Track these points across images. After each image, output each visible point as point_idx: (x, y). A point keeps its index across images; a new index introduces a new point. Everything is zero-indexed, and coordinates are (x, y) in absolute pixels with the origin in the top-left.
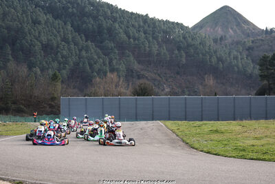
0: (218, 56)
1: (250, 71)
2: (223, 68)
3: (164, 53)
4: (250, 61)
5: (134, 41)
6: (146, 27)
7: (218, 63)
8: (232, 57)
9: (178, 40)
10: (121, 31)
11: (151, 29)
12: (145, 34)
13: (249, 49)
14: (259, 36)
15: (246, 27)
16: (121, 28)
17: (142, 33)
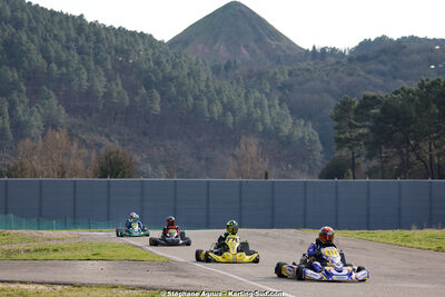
0: (225, 99)
2: (234, 124)
3: (119, 93)
4: (286, 111)
6: (81, 41)
7: (224, 115)
9: (145, 67)
10: (33, 46)
11: (91, 44)
15: (274, 44)
16: (33, 42)
17: (74, 52)
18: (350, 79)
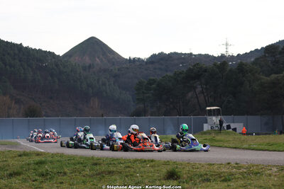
0: (88, 82)
1: (117, 96)
2: (92, 93)
3: (39, 79)
4: (117, 87)
6: (21, 55)
7: (88, 89)
8: (100, 82)
11: (25, 57)
12: (20, 61)
13: (116, 76)
14: (123, 64)
15: (111, 56)
17: (17, 61)
18: (146, 72)
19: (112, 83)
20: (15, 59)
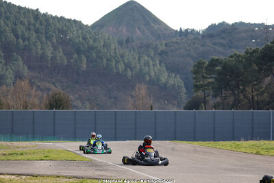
0: (126, 61)
1: (164, 80)
2: (131, 76)
3: (60, 57)
4: (164, 68)
5: (23, 42)
6: (37, 25)
7: (126, 70)
8: (142, 63)
9: (77, 41)
10: (7, 28)
11: (44, 27)
12: (36, 32)
13: (162, 53)
14: (172, 38)
15: (156, 27)
16: (7, 26)
17: (33, 32)
18: (202, 48)
19: (158, 62)
20: (29, 30)
